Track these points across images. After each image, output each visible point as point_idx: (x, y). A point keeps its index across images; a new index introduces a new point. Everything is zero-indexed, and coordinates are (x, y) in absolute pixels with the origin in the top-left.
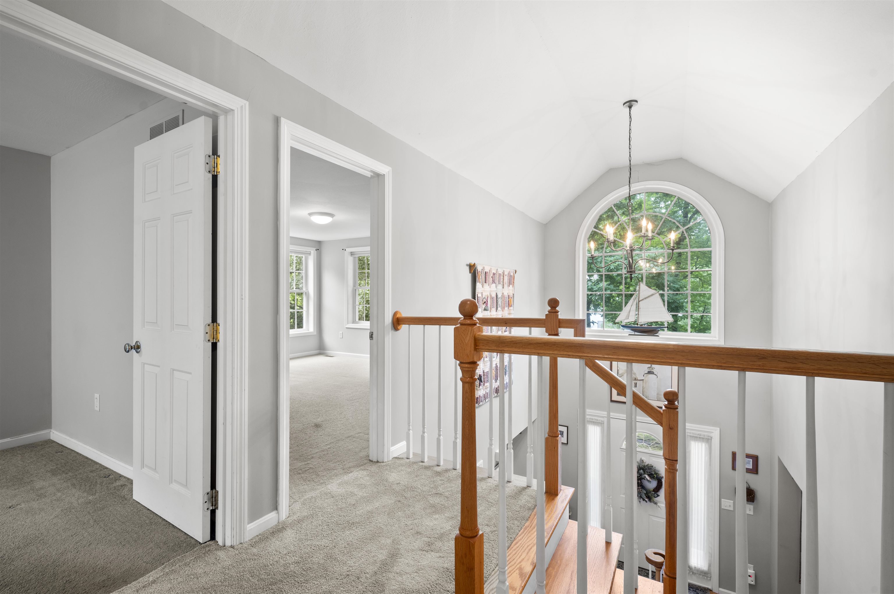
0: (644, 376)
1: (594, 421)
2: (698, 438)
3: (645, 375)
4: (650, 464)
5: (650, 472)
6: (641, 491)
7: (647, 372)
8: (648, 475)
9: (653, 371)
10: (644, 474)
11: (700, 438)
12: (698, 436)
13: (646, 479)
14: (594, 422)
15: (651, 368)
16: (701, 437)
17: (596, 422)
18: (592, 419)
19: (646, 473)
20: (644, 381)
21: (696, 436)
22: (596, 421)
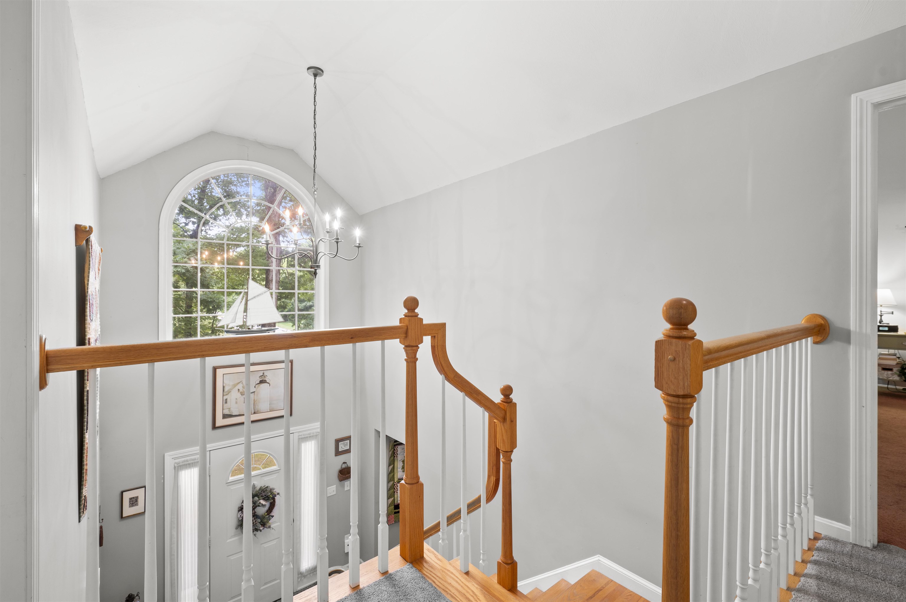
0: (255, 387)
1: (189, 462)
2: (308, 438)
3: (257, 386)
4: (263, 486)
5: (265, 495)
6: (256, 521)
7: (258, 382)
8: (264, 499)
9: (265, 379)
10: (259, 500)
11: (310, 437)
12: (309, 436)
13: (260, 505)
14: (189, 464)
15: (263, 377)
16: (310, 435)
17: (193, 463)
18: (187, 461)
19: (261, 498)
20: (256, 392)
21: (307, 436)
22: (194, 461)
